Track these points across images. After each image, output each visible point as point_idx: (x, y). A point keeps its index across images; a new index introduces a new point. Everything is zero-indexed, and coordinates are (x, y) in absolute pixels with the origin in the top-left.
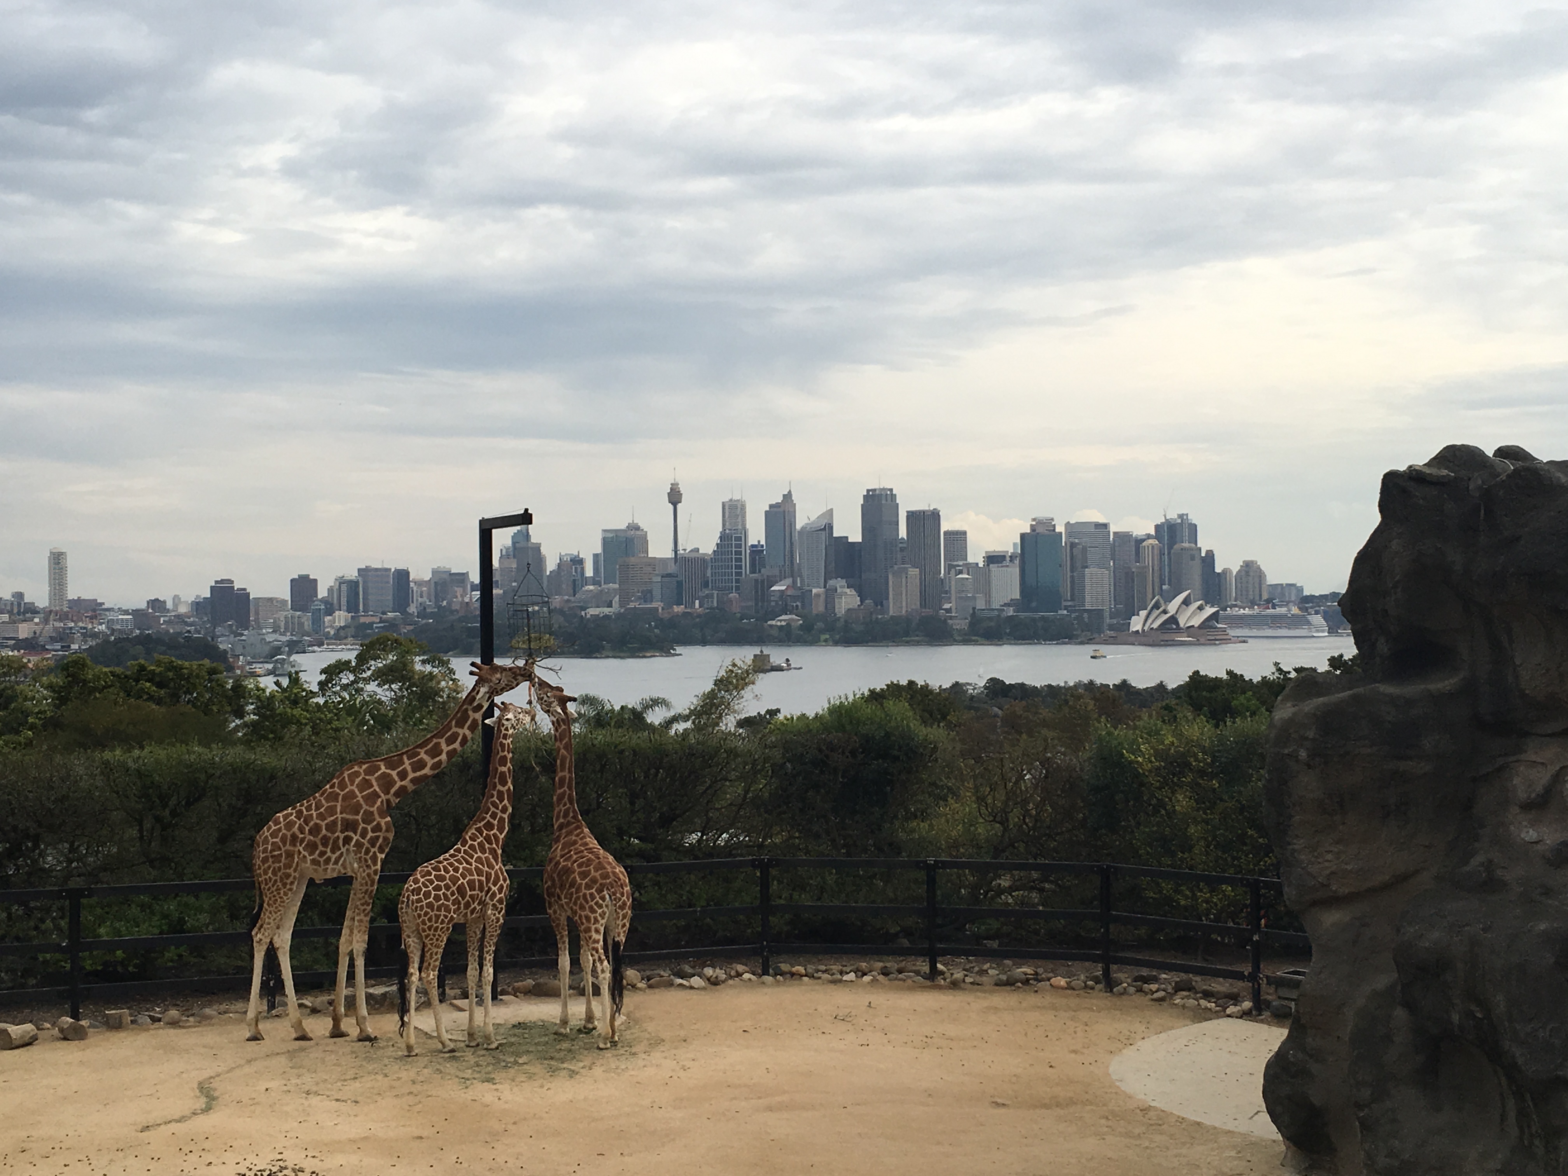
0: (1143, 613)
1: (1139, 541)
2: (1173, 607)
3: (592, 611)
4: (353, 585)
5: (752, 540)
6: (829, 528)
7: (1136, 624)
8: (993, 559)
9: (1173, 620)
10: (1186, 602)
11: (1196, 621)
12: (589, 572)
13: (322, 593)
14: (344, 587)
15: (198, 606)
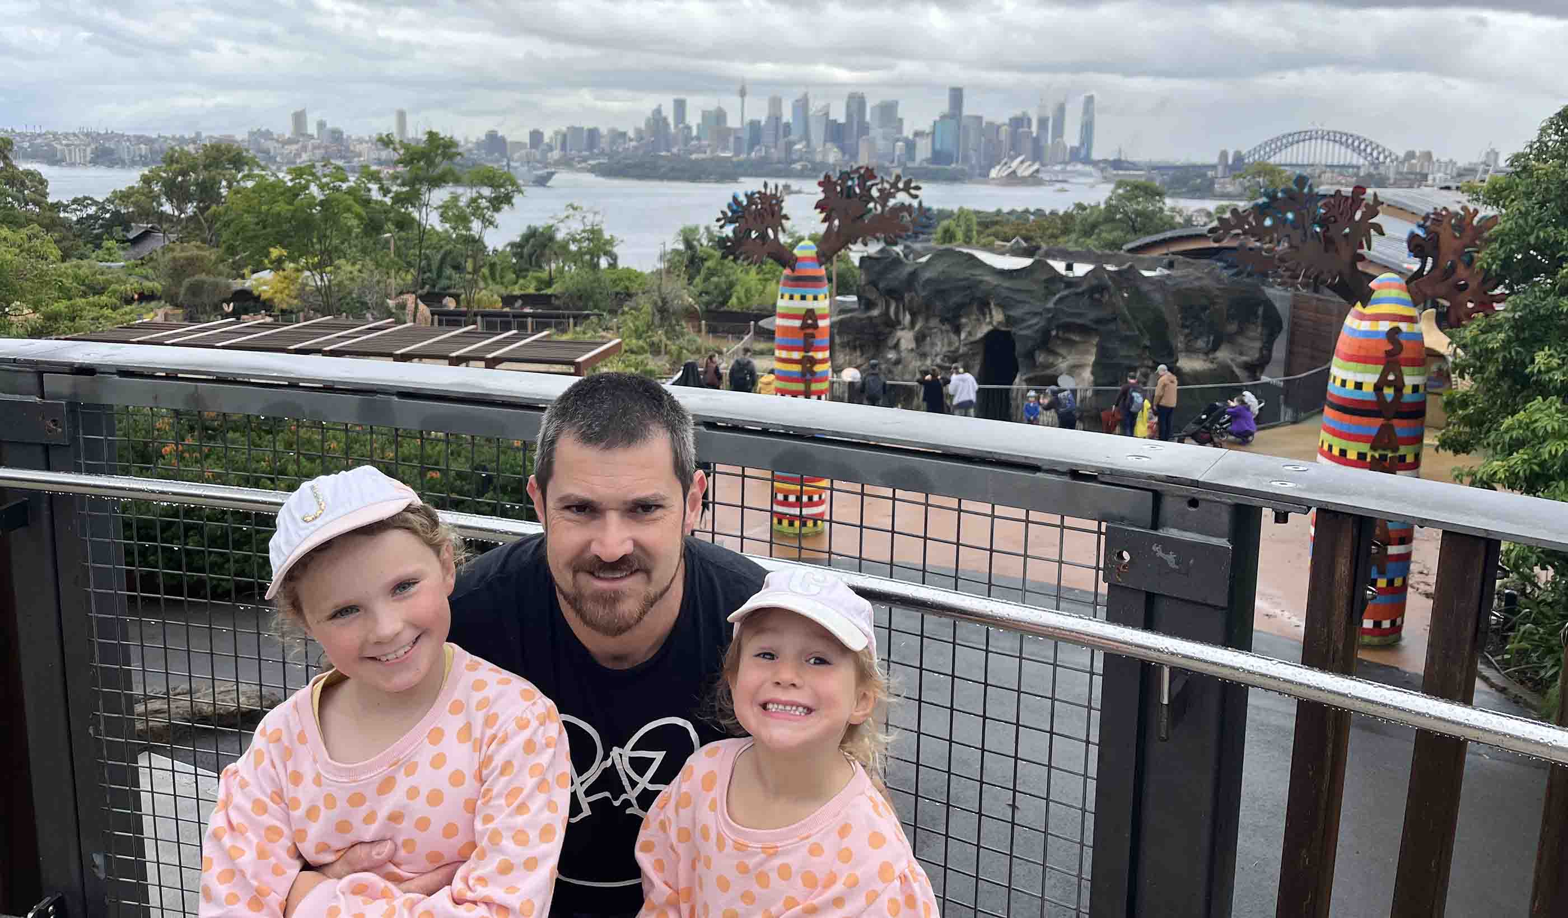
0: (998, 167)
1: (999, 127)
2: (1015, 164)
3: (694, 157)
4: (565, 136)
5: (784, 120)
6: (827, 114)
7: (994, 173)
8: (917, 134)
9: (1014, 172)
10: (1022, 162)
11: (1027, 173)
12: (694, 133)
13: (546, 139)
14: (559, 137)
15: (479, 145)
